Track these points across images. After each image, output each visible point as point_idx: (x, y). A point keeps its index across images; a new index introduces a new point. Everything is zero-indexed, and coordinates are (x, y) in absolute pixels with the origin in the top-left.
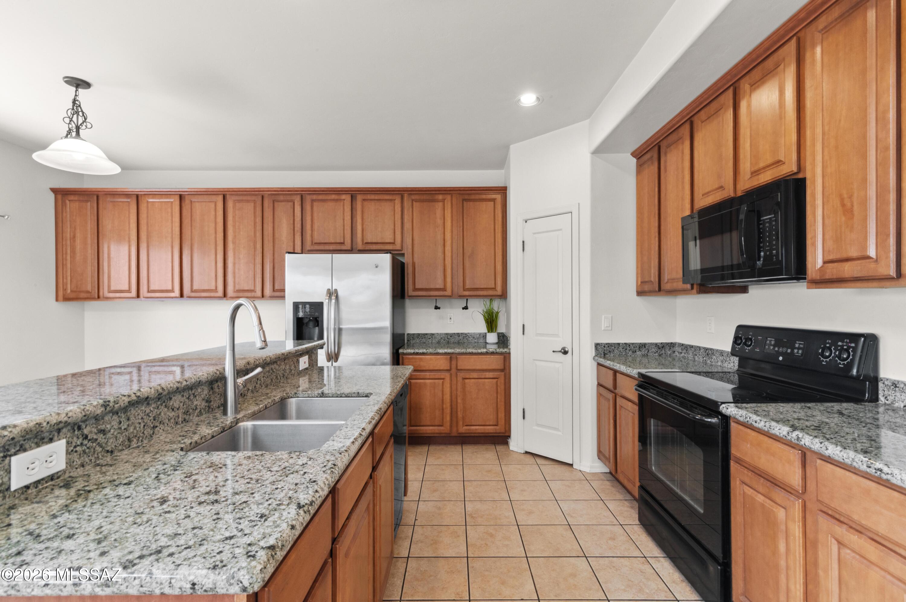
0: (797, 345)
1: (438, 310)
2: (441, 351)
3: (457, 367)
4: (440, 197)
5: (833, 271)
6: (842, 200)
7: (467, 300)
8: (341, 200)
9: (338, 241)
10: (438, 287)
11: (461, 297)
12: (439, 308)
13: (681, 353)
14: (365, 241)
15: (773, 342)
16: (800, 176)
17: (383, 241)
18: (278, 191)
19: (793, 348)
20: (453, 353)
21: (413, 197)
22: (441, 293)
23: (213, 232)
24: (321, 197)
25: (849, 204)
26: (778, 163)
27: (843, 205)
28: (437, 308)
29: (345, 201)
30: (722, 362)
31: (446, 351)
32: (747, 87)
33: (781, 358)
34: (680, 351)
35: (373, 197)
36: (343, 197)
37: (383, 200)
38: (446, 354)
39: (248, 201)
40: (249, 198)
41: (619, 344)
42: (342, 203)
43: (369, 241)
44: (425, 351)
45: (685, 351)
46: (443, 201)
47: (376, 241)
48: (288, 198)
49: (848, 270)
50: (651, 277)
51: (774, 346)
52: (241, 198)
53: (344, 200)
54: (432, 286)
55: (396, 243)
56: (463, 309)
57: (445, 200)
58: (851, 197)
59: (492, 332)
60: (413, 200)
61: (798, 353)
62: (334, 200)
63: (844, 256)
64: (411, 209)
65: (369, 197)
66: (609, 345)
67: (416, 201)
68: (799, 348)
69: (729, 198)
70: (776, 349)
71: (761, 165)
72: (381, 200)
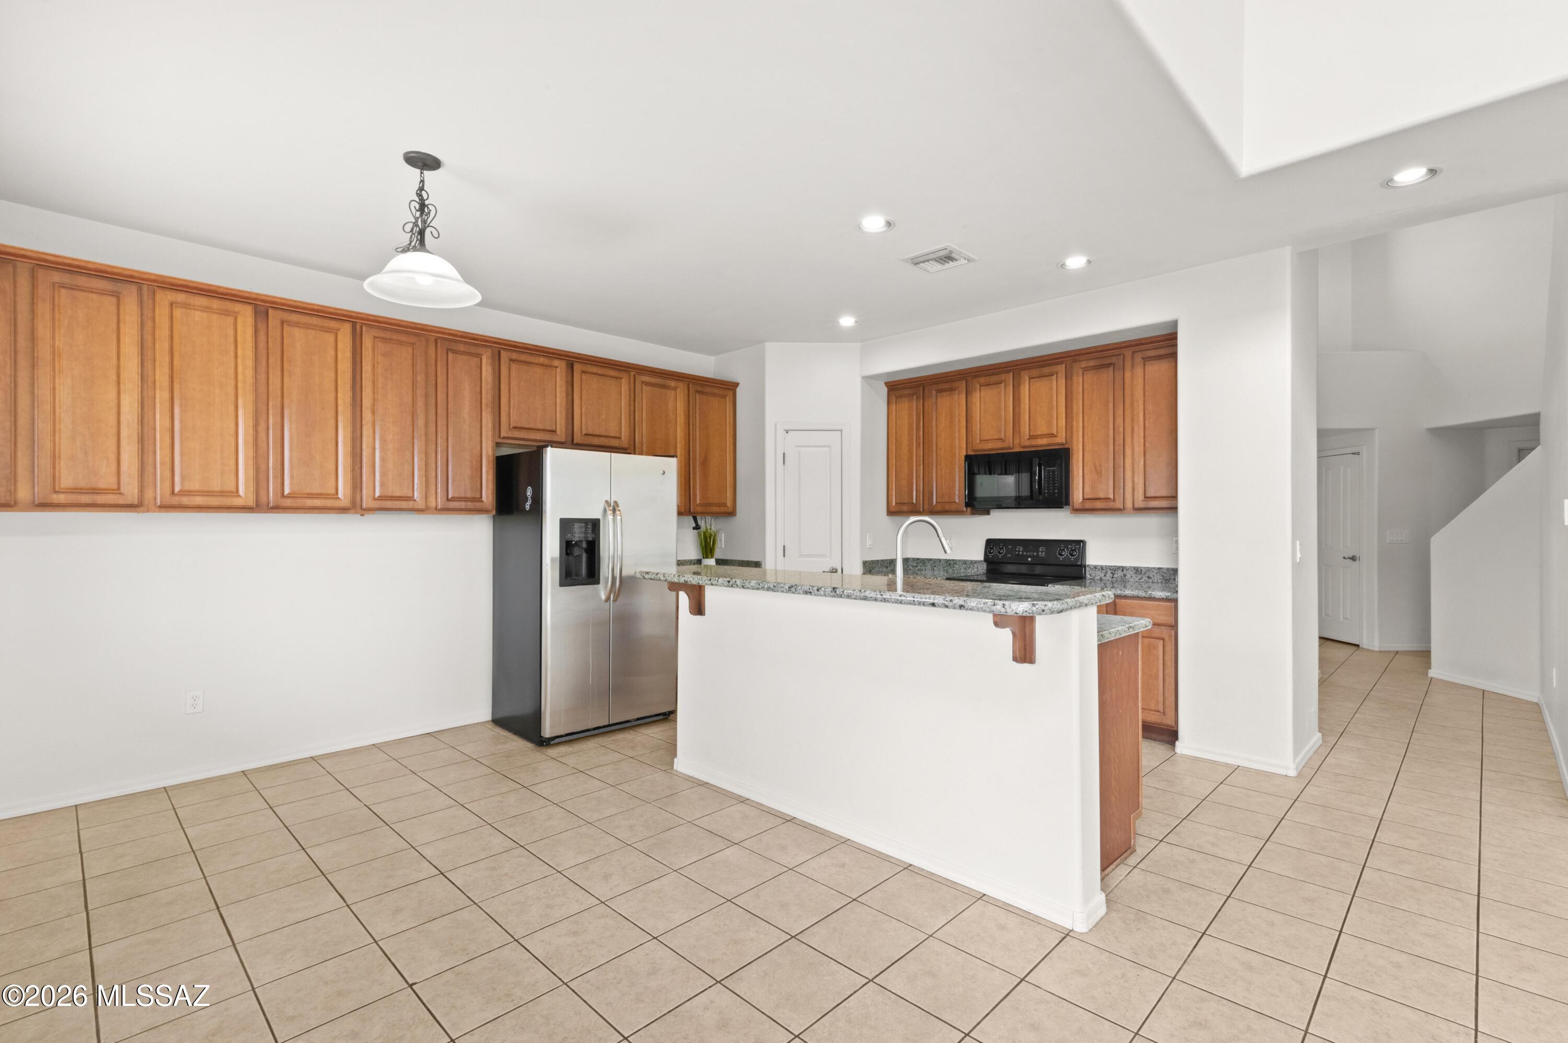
0: (1041, 550)
4: (673, 383)
5: (1088, 505)
6: (1095, 466)
7: (695, 518)
8: (551, 366)
9: (548, 428)
11: (693, 513)
13: (916, 566)
14: (584, 433)
15: (1021, 549)
16: (1066, 446)
17: (606, 435)
18: (456, 336)
19: (1038, 552)
21: (643, 378)
23: (332, 388)
24: (523, 357)
25: (1099, 470)
26: (1052, 435)
27: (1096, 469)
29: (558, 370)
30: (965, 569)
32: (1027, 378)
33: (1030, 559)
34: (915, 565)
35: (595, 369)
36: (556, 363)
37: (607, 376)
39: (401, 343)
40: (403, 338)
41: (878, 561)
42: (554, 372)
43: (591, 432)
45: (921, 564)
46: (675, 389)
47: (598, 433)
48: (473, 350)
49: (1098, 505)
50: (912, 499)
51: (1023, 552)
52: (388, 335)
53: (556, 367)
55: (622, 440)
57: (677, 388)
58: (1100, 466)
59: (709, 557)
60: (642, 383)
61: (1042, 554)
62: (542, 365)
63: (1097, 497)
64: (640, 394)
65: (589, 368)
66: (873, 562)
68: (1042, 552)
69: (1009, 448)
70: (1025, 553)
71: (1039, 433)
72: (603, 375)
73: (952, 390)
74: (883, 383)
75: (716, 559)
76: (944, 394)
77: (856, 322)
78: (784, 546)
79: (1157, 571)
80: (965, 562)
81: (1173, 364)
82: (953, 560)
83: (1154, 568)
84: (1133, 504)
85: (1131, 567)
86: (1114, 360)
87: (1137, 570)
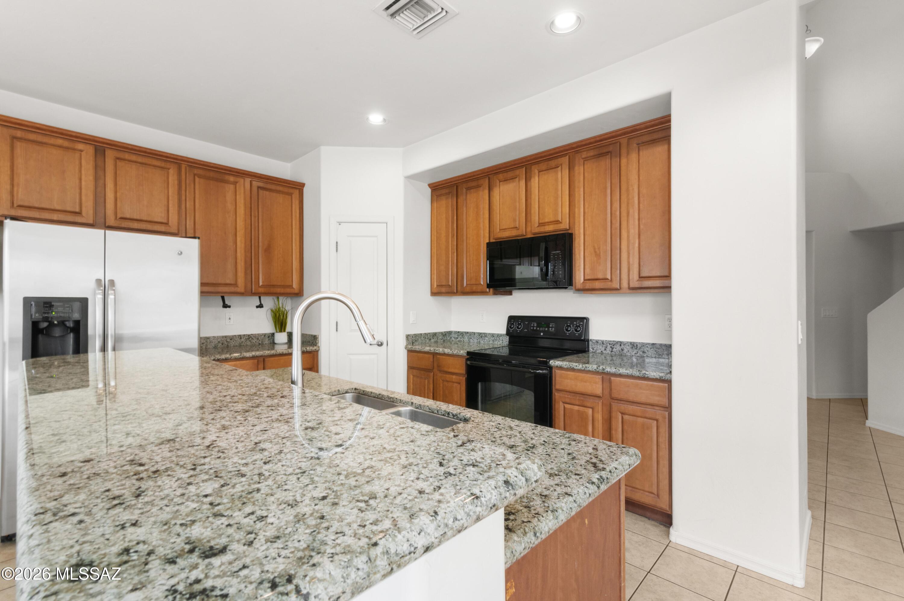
0: (551, 326)
1: (228, 308)
2: (248, 355)
4: (232, 179)
5: (589, 285)
6: (595, 249)
7: (260, 298)
8: (74, 149)
9: (69, 209)
10: (228, 282)
11: (253, 294)
12: (229, 307)
13: (457, 338)
14: (119, 216)
15: (535, 325)
16: (570, 232)
17: (149, 219)
19: (548, 327)
20: (261, 356)
21: (196, 171)
22: (232, 289)
25: (598, 252)
26: (557, 222)
27: (595, 252)
28: (225, 306)
29: (83, 154)
30: (493, 341)
31: (254, 353)
32: (537, 171)
33: (542, 334)
34: (456, 337)
35: (134, 158)
36: (80, 146)
37: (149, 165)
38: (253, 357)
41: (421, 334)
42: (77, 155)
43: (128, 216)
44: (228, 356)
45: (461, 336)
46: (235, 183)
47: (138, 218)
49: (597, 285)
50: (449, 282)
51: (537, 327)
53: (81, 151)
54: (220, 281)
55: (170, 223)
56: (257, 307)
57: (237, 182)
58: (599, 248)
59: (281, 331)
60: (195, 175)
61: (552, 330)
62: (60, 147)
63: (596, 277)
64: (192, 185)
65: (127, 156)
66: (416, 335)
67: (200, 176)
68: (552, 327)
69: (522, 235)
70: (538, 329)
71: (547, 220)
72: (145, 164)
73: (478, 186)
74: (427, 185)
75: (288, 333)
76: (472, 190)
77: (385, 120)
78: (337, 322)
79: (651, 346)
80: (493, 335)
81: (666, 147)
82: (484, 333)
83: (649, 344)
84: (629, 284)
85: (628, 342)
86: (611, 148)
87: (633, 345)
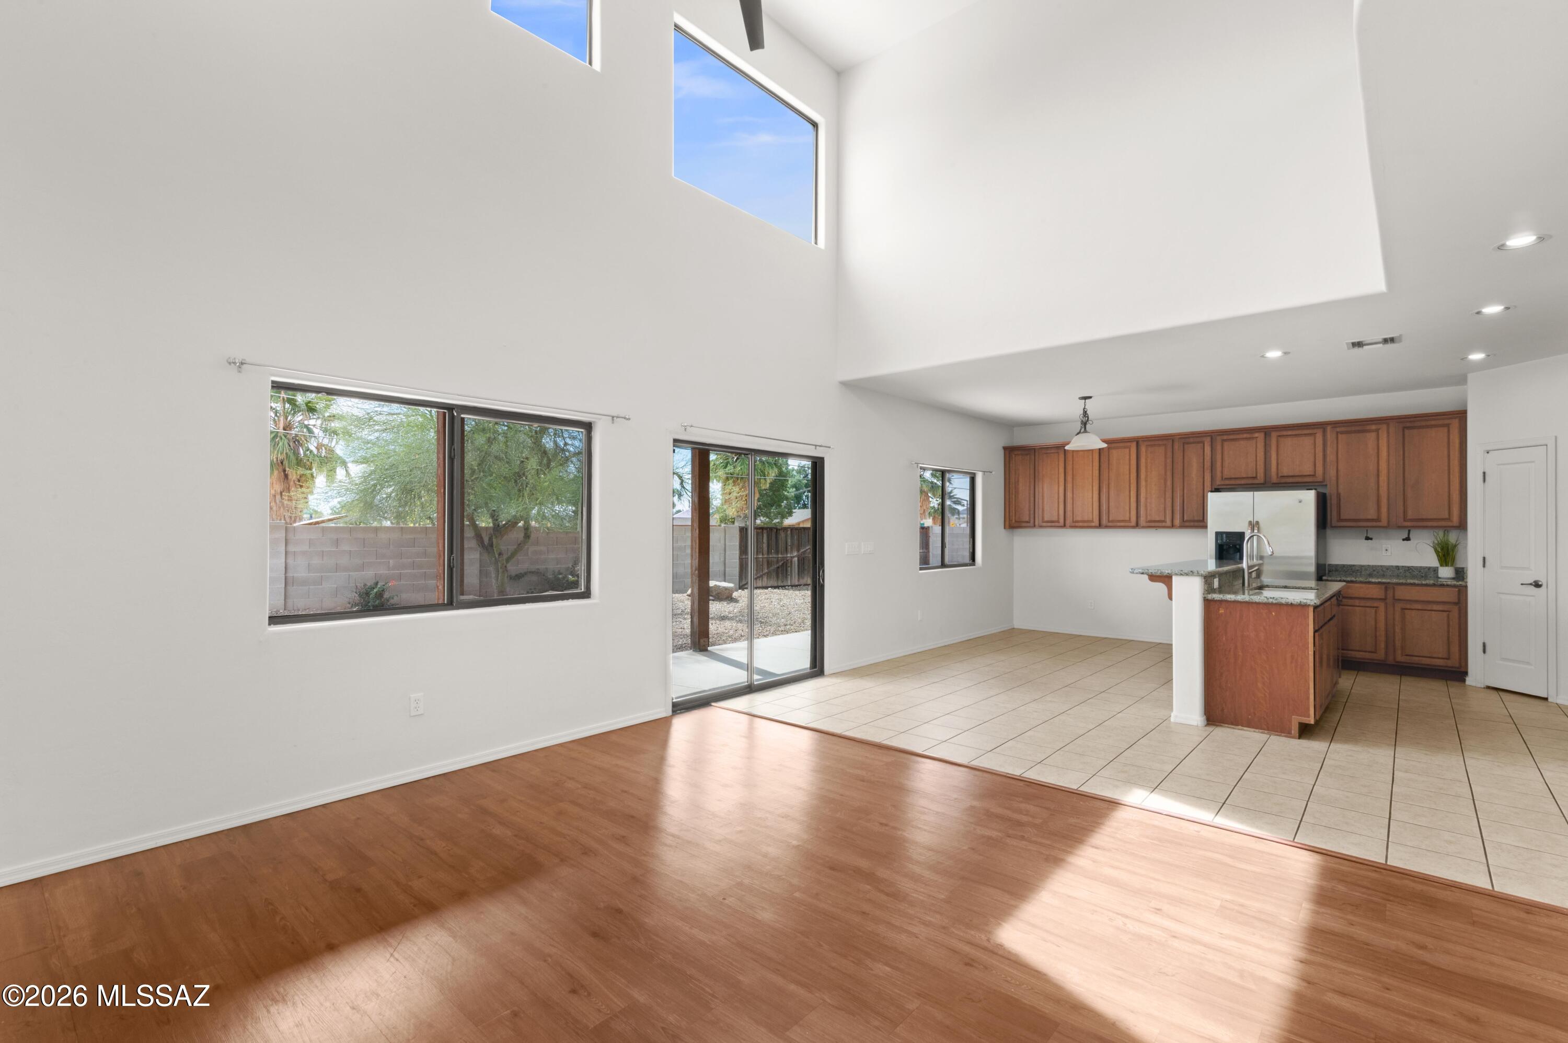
1: (1369, 540)
2: (1373, 580)
3: (1394, 596)
4: (1374, 427)
7: (1409, 531)
8: (1253, 438)
9: (1250, 476)
10: (1370, 517)
11: (1400, 527)
12: (1371, 539)
14: (1280, 475)
17: (1301, 474)
18: (1188, 435)
20: (1389, 583)
21: (1338, 429)
22: (1374, 524)
23: (1128, 472)
24: (1232, 437)
28: (1367, 538)
29: (1258, 439)
31: (1380, 580)
35: (1290, 433)
36: (1256, 435)
37: (1301, 434)
38: (1379, 583)
39: (1159, 445)
40: (1160, 443)
42: (1255, 441)
43: (1285, 475)
44: (1353, 579)
46: (1377, 431)
47: (1292, 475)
48: (1198, 439)
52: (1153, 443)
53: (1257, 437)
54: (1362, 517)
55: (1317, 475)
56: (1404, 540)
57: (1379, 429)
59: (1447, 565)
60: (1337, 433)
62: (1246, 438)
64: (1335, 441)
65: (1285, 433)
67: (1342, 433)
72: (1299, 435)
78: (1483, 558)
